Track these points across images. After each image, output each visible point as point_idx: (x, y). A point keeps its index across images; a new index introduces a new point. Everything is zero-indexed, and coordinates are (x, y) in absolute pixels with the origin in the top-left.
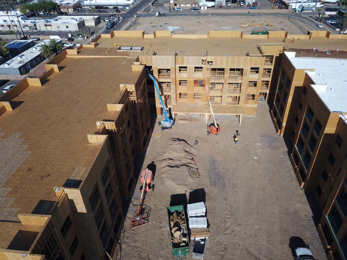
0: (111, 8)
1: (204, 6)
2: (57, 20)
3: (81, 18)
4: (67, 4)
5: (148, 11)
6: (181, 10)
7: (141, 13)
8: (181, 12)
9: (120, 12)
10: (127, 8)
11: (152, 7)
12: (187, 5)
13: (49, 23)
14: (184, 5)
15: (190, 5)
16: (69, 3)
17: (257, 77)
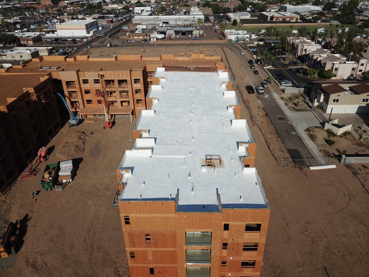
0: (70, 41)
1: (153, 38)
2: (13, 51)
3: (35, 49)
4: (28, 37)
5: (103, 43)
6: (133, 41)
7: (96, 44)
8: (133, 43)
9: (76, 43)
10: (85, 40)
11: (108, 39)
12: (140, 37)
13: (4, 54)
14: (137, 37)
15: (142, 37)
16: (30, 36)
17: (139, 86)
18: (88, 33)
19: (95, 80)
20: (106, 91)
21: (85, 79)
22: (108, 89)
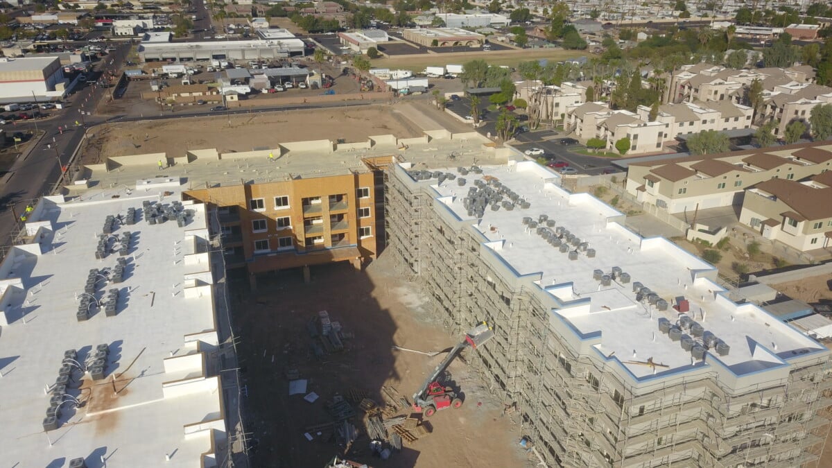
1: (231, 94)
9: (44, 116)
10: (58, 106)
11: (114, 100)
12: (195, 94)
14: (187, 95)
15: (201, 94)
17: (368, 201)
18: (52, 88)
19: (277, 199)
20: (304, 218)
21: (257, 199)
22: (307, 215)
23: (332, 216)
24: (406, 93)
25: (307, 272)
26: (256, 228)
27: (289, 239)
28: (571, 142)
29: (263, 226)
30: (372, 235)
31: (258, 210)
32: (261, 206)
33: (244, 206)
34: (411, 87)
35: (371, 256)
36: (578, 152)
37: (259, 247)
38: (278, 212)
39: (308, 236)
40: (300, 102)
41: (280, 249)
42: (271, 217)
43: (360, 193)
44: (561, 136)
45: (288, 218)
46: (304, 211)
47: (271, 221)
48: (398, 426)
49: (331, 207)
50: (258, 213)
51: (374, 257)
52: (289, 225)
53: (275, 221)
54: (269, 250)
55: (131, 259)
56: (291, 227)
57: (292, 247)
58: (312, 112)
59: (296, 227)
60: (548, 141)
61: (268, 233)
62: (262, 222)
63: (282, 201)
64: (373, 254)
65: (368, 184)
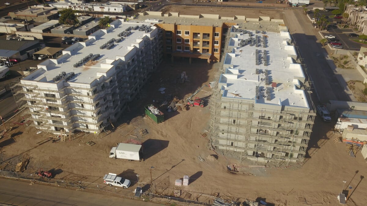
2: (109, 4)
3: (125, 4)
8: (202, 3)
13: (103, 6)
17: (218, 38)
19: (186, 32)
20: (193, 41)
21: (179, 30)
22: (194, 39)
23: (204, 42)
24: (295, 6)
25: (190, 60)
26: (178, 41)
27: (188, 48)
28: (354, 35)
29: (180, 41)
30: (218, 52)
31: (179, 35)
32: (180, 33)
33: (173, 32)
34: (299, 3)
35: (217, 60)
36: (354, 40)
37: (178, 49)
38: (186, 37)
39: (194, 47)
40: (246, 5)
41: (185, 50)
42: (183, 38)
43: (215, 34)
44: (354, 32)
45: (189, 40)
46: (193, 38)
47: (183, 39)
48: (179, 106)
49: (203, 38)
50: (179, 36)
51: (218, 61)
52: (189, 42)
53: (184, 39)
54: (181, 50)
55: (125, 38)
56: (189, 43)
57: (189, 51)
58: (247, 9)
59: (191, 43)
60: (345, 34)
61: (182, 44)
62: (180, 39)
63: (187, 33)
64: (218, 59)
65: (219, 31)
